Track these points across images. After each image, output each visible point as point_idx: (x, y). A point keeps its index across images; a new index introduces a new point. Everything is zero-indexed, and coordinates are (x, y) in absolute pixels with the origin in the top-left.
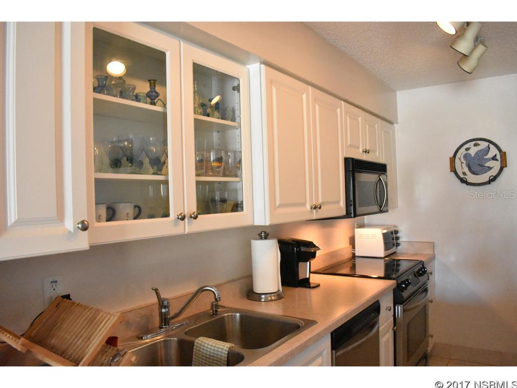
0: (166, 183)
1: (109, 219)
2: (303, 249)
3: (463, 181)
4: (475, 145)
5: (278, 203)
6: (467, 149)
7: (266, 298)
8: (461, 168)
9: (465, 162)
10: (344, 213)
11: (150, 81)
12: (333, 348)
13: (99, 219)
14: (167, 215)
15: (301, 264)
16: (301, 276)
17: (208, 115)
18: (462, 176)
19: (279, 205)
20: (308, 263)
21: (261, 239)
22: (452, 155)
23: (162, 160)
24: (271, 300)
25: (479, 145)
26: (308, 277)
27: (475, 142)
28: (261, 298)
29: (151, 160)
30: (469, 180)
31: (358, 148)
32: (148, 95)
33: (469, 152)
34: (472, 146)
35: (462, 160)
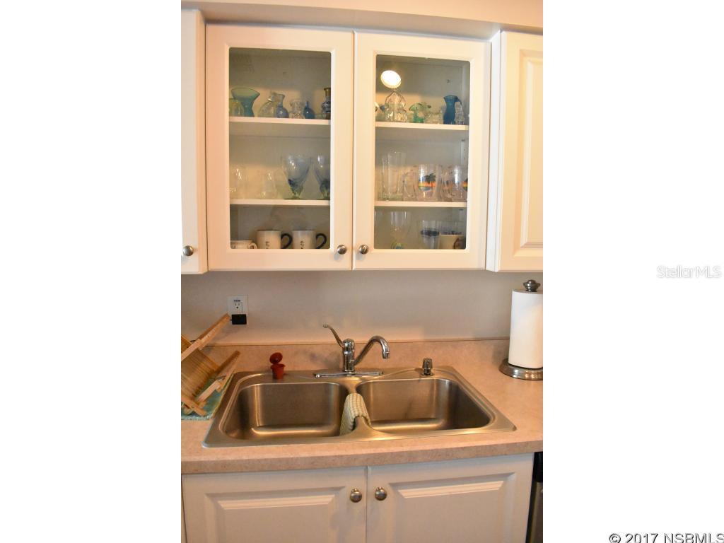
1: (285, 247)
5: (524, 241)
7: (519, 374)
11: (325, 89)
19: (525, 245)
21: (527, 290)
24: (530, 379)
28: (513, 373)
32: (323, 107)
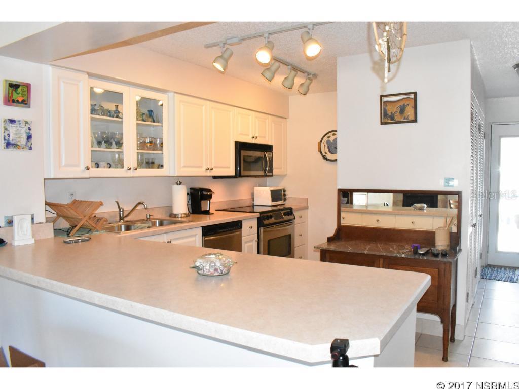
0: (122, 152)
1: (96, 167)
2: (204, 193)
3: (325, 158)
4: (334, 135)
6: (329, 137)
8: (325, 149)
9: (326, 145)
10: (233, 174)
11: (115, 106)
12: (203, 235)
13: (92, 167)
14: (123, 168)
15: (203, 202)
16: (203, 209)
17: (144, 120)
18: (324, 155)
20: (209, 201)
21: (178, 185)
22: (319, 141)
23: (121, 142)
24: (182, 217)
25: (335, 134)
26: (208, 209)
27: (333, 133)
28: (176, 216)
29: (115, 142)
30: (328, 158)
31: (249, 135)
32: (115, 112)
33: (330, 139)
34: (332, 135)
35: (325, 144)
